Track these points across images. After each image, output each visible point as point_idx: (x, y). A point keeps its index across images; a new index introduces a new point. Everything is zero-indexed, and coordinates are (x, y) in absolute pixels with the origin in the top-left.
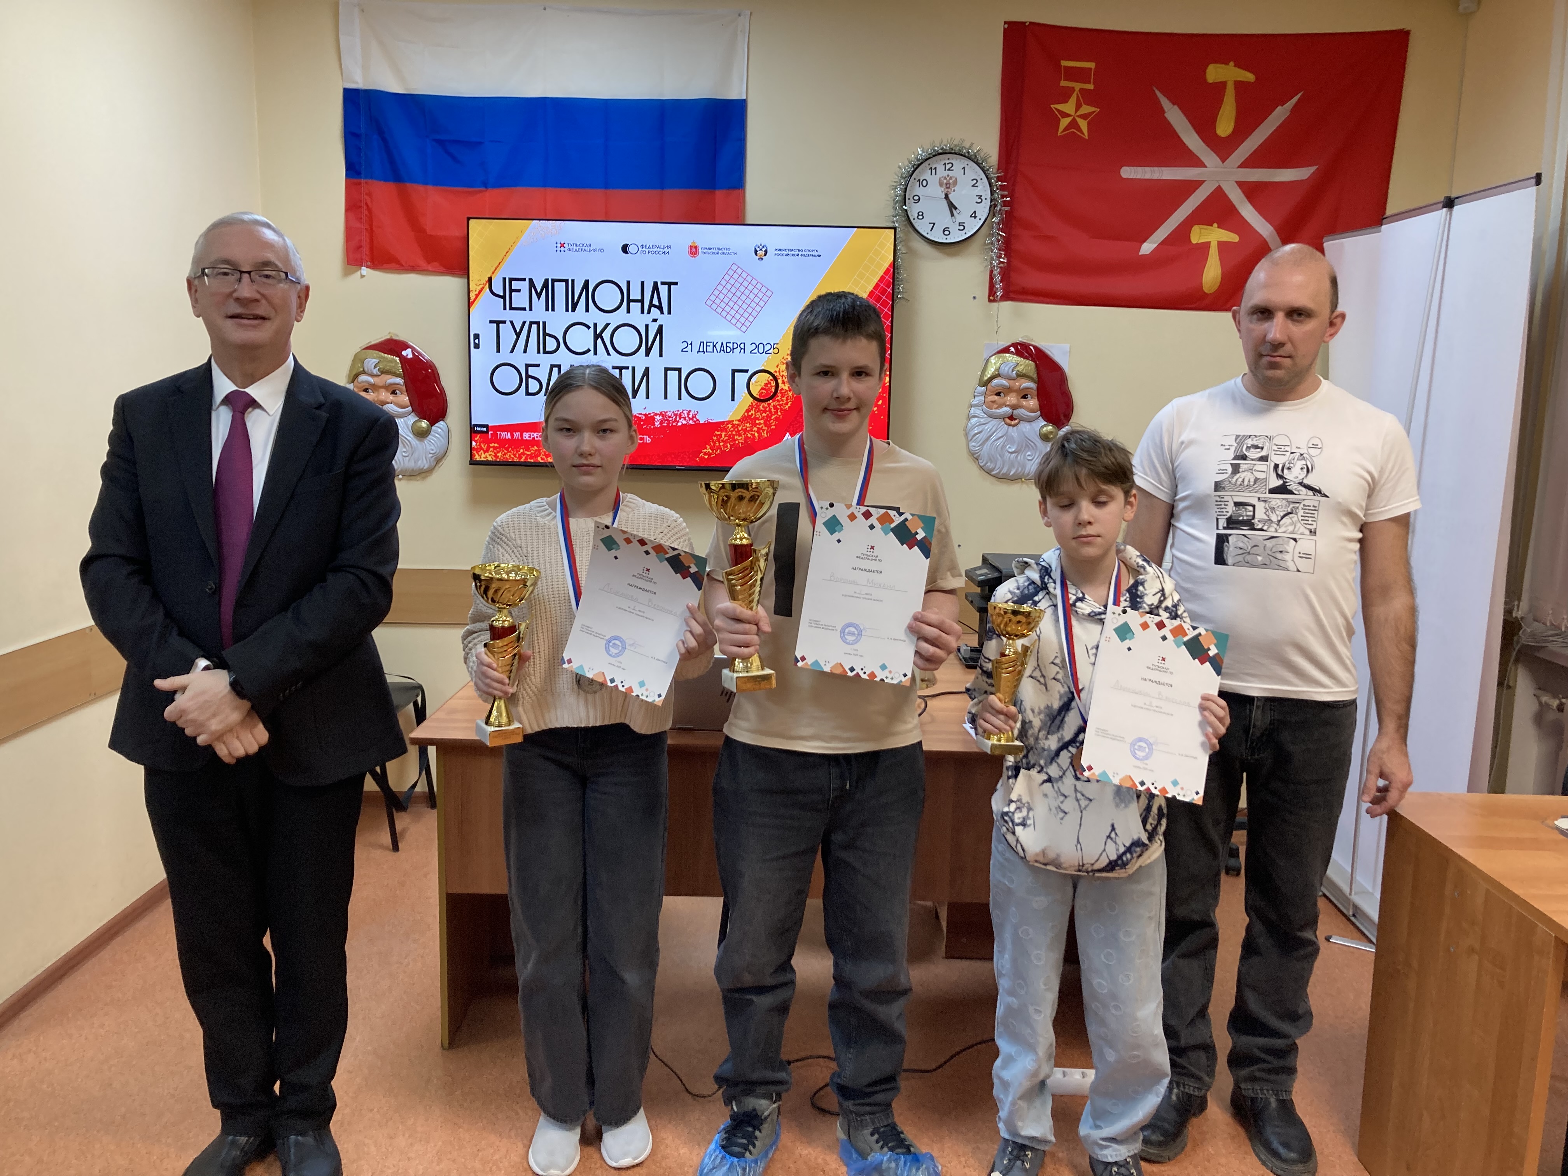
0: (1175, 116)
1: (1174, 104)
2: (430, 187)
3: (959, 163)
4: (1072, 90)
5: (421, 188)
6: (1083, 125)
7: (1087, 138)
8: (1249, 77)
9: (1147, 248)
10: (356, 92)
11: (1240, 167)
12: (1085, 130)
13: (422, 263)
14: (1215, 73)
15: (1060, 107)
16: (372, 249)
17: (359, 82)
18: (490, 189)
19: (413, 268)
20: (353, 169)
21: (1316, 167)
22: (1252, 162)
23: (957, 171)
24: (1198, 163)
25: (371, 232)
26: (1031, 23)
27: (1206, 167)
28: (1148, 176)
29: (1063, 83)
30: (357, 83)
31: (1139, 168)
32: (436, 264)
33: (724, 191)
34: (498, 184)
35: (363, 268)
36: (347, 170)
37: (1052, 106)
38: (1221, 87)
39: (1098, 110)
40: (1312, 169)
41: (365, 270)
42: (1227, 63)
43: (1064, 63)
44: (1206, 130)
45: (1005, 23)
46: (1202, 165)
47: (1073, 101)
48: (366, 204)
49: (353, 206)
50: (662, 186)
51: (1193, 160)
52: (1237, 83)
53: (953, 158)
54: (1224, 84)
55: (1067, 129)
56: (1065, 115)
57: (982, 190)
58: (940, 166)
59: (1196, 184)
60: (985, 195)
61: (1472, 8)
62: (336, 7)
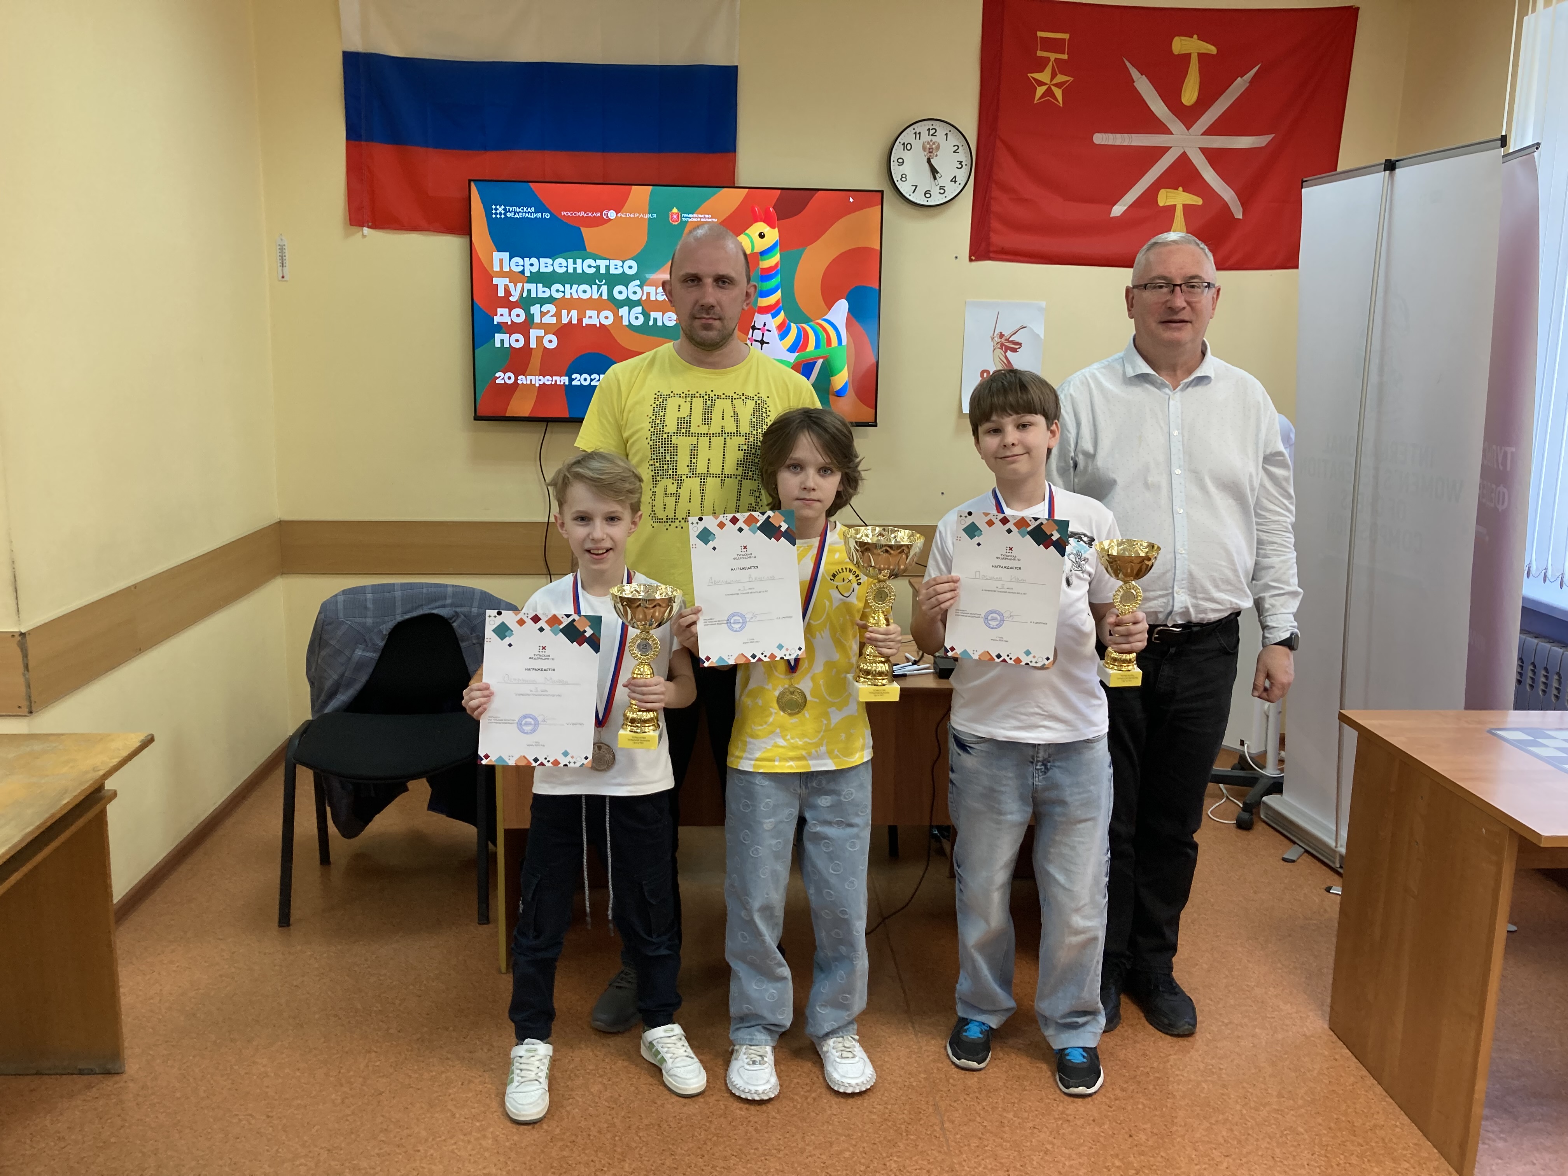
0: (1144, 86)
1: (1142, 74)
2: (429, 149)
3: (942, 130)
4: (1048, 59)
5: (420, 151)
6: (1058, 93)
7: (1061, 105)
8: (1212, 50)
9: (1118, 210)
10: (356, 54)
11: (1204, 134)
12: (1060, 98)
13: (424, 223)
14: (1181, 45)
15: (1037, 76)
16: (372, 210)
18: (489, 152)
19: (413, 227)
20: (353, 132)
21: (1272, 136)
23: (940, 137)
25: (372, 194)
27: (1172, 134)
28: (1118, 143)
30: (356, 46)
31: (1110, 135)
32: (436, 224)
33: (717, 155)
34: (498, 147)
35: (365, 228)
36: (347, 133)
37: (1029, 75)
38: (1187, 57)
39: (1072, 79)
40: (1269, 138)
41: (366, 230)
42: (1192, 37)
43: (1040, 34)
44: (1172, 99)
46: (1166, 131)
47: (1048, 70)
48: (368, 167)
49: (353, 168)
50: (661, 150)
51: (1159, 127)
52: (1200, 55)
53: (936, 125)
54: (1189, 55)
55: (1042, 96)
56: (1041, 84)
57: (963, 156)
58: (925, 133)
59: (1163, 151)
60: (966, 161)
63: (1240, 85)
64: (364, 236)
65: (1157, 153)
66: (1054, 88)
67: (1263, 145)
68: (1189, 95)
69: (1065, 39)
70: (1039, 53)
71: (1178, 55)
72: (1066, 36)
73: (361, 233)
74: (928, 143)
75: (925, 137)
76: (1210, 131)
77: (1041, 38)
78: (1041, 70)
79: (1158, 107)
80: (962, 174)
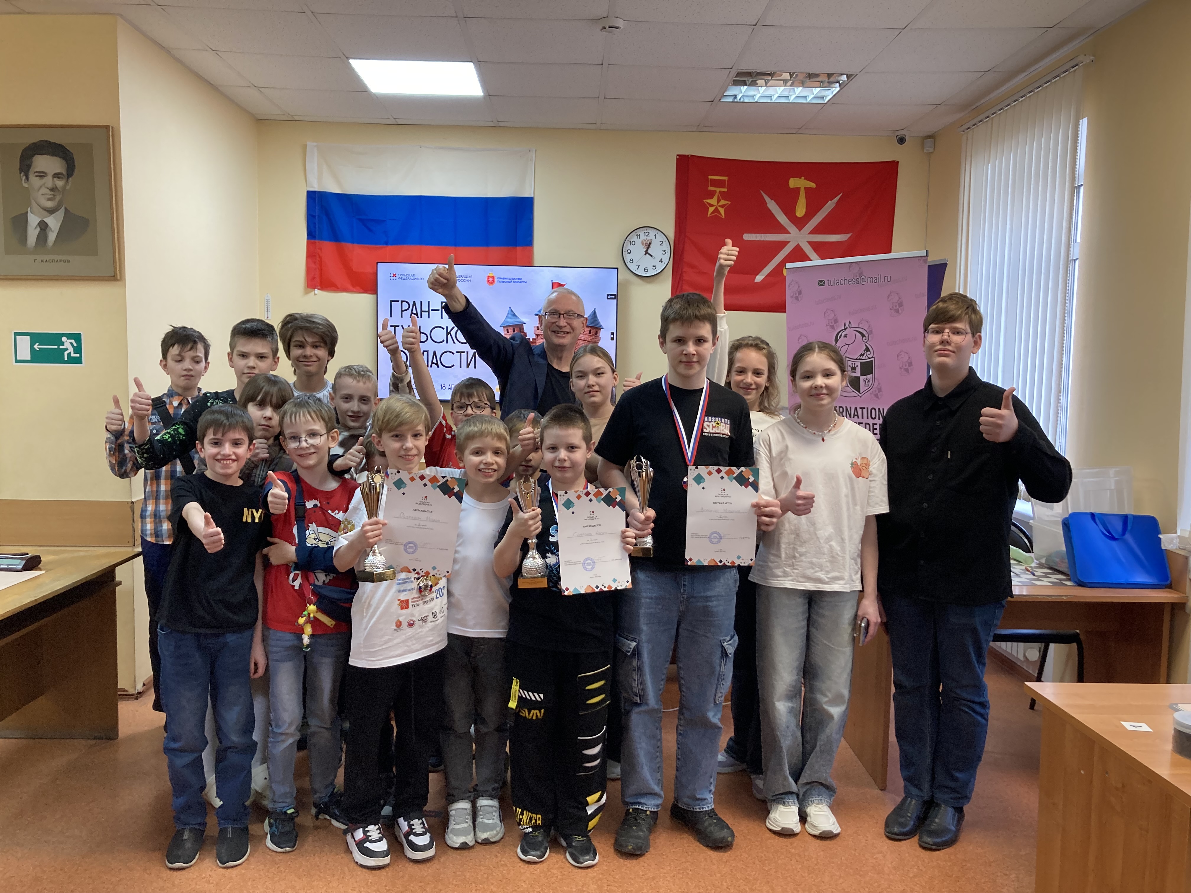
0: (772, 206)
1: (772, 199)
2: (355, 245)
3: (652, 233)
4: (715, 191)
5: (349, 245)
6: (722, 211)
7: (724, 217)
8: (813, 185)
9: (759, 278)
10: (314, 192)
11: (809, 234)
12: (723, 214)
13: (350, 287)
14: (793, 183)
15: (708, 201)
16: (321, 280)
17: (316, 188)
18: (390, 247)
19: (345, 290)
20: (311, 235)
21: (851, 234)
22: (816, 231)
23: (652, 236)
24: (786, 232)
25: (321, 270)
26: (691, 156)
27: (790, 233)
28: (758, 239)
30: (315, 188)
31: (753, 235)
32: (358, 288)
33: (522, 248)
34: (394, 243)
35: (316, 290)
36: (308, 235)
37: (704, 200)
38: (798, 190)
39: (729, 203)
40: (849, 235)
41: (317, 291)
42: (800, 178)
43: (710, 177)
44: (790, 213)
45: (677, 155)
46: (788, 232)
47: (716, 198)
48: (318, 254)
49: (310, 255)
50: (487, 244)
51: (783, 230)
52: (806, 189)
53: (650, 230)
54: (799, 188)
55: (713, 213)
56: (711, 205)
57: (666, 247)
58: (642, 234)
59: (785, 244)
60: (668, 250)
61: (931, 150)
62: (305, 147)
63: (830, 205)
64: (315, 294)
65: (782, 245)
66: (719, 208)
67: (846, 239)
68: (801, 211)
69: (725, 180)
70: (710, 188)
71: (793, 188)
72: (726, 178)
73: (313, 293)
74: (645, 240)
75: (643, 237)
76: (814, 232)
77: (711, 179)
78: (712, 198)
79: (782, 219)
80: (666, 258)
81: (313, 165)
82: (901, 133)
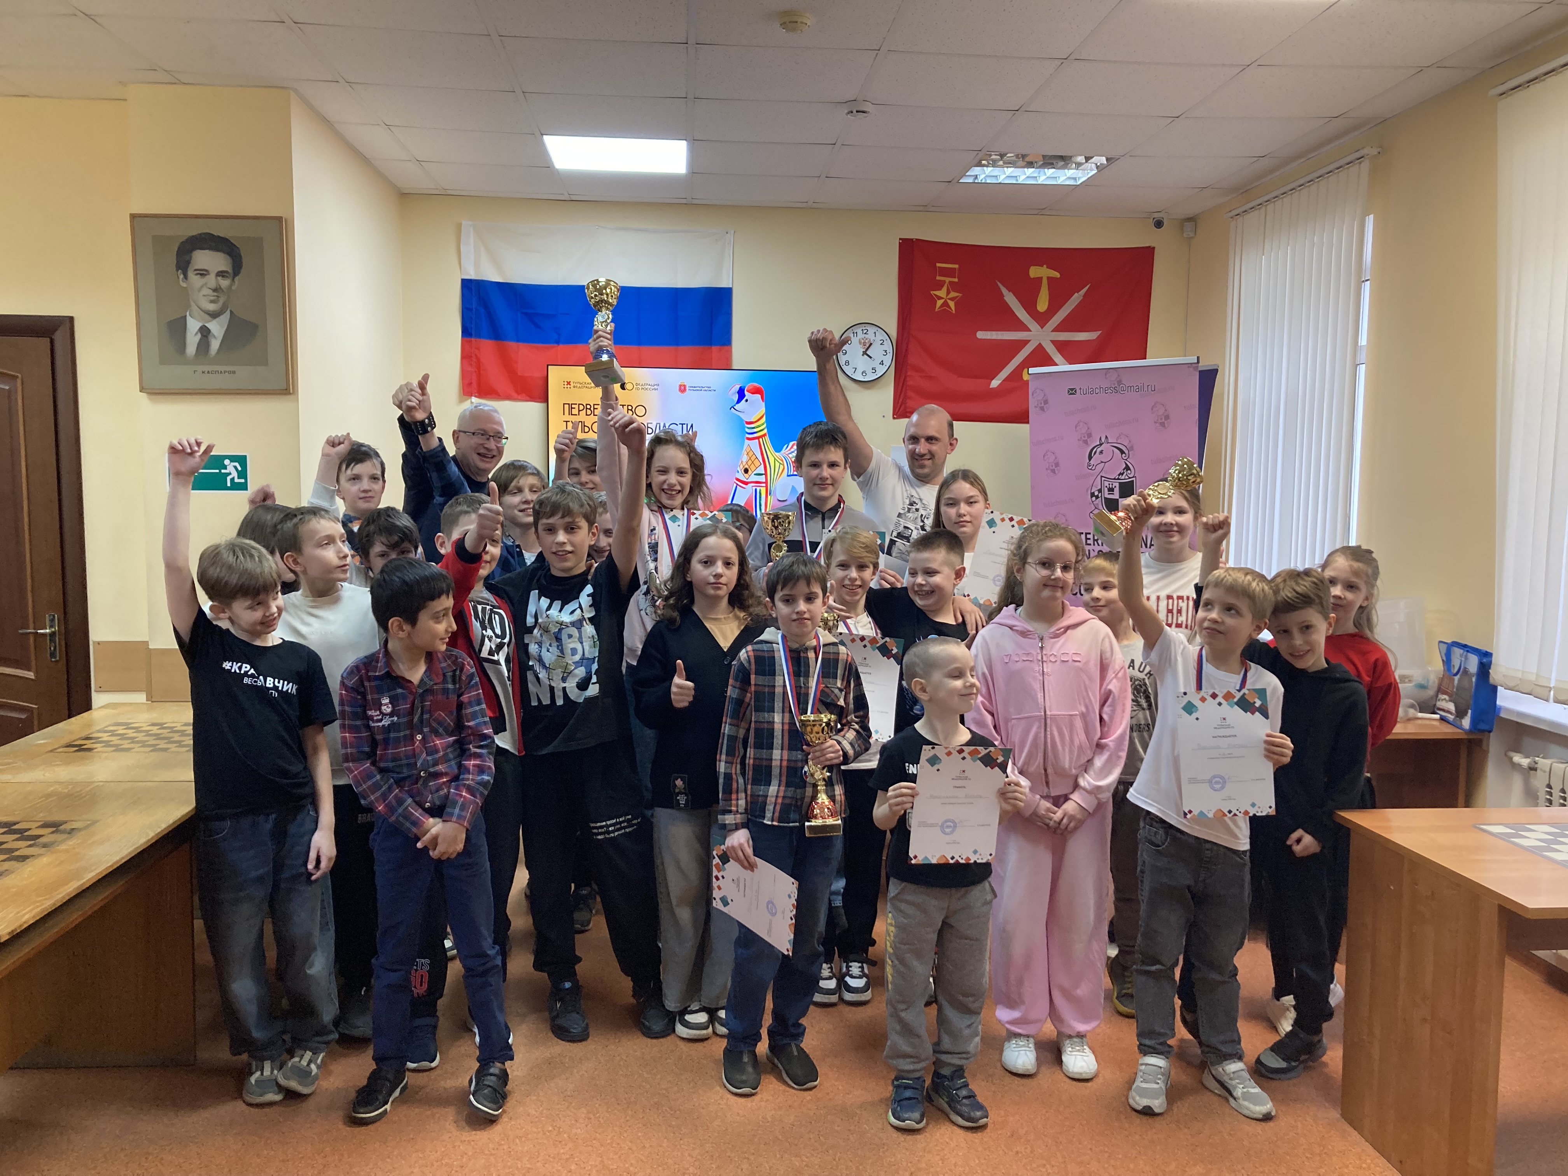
0: (1010, 299)
1: (1009, 291)
2: (520, 344)
3: (872, 330)
4: (944, 282)
5: (513, 344)
6: (952, 304)
7: (955, 313)
8: (1057, 275)
9: (995, 383)
10: (470, 281)
11: (1053, 331)
12: (953, 308)
13: (515, 394)
14: (1035, 272)
15: (937, 293)
16: (479, 385)
17: (472, 275)
18: (561, 346)
19: (509, 397)
20: (466, 332)
22: (1061, 328)
23: (872, 335)
24: (1026, 329)
25: (479, 374)
26: (916, 239)
27: (1030, 331)
28: (994, 337)
29: (938, 278)
30: (470, 275)
31: (989, 333)
32: (524, 394)
33: (718, 347)
34: (567, 342)
36: (462, 332)
37: (931, 292)
38: (1040, 280)
39: (960, 295)
40: (1099, 333)
42: (1042, 266)
43: (938, 265)
44: (1030, 307)
45: (900, 239)
46: (1028, 330)
47: (945, 289)
48: (476, 355)
49: (466, 356)
50: (677, 344)
51: (1022, 327)
52: (1049, 279)
53: (869, 328)
54: (1041, 278)
55: (942, 305)
56: (940, 298)
57: (888, 347)
58: (859, 331)
59: (1025, 342)
60: (890, 350)
61: (1192, 235)
62: (459, 227)
63: (1076, 298)
65: (1022, 344)
66: (949, 301)
67: (1096, 338)
68: (1042, 305)
69: (955, 269)
71: (1034, 278)
72: (956, 266)
74: (864, 339)
75: (861, 335)
76: (1057, 329)
77: (939, 267)
78: (940, 289)
79: (1022, 314)
80: (888, 359)
81: (468, 248)
82: (1157, 216)
